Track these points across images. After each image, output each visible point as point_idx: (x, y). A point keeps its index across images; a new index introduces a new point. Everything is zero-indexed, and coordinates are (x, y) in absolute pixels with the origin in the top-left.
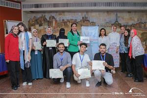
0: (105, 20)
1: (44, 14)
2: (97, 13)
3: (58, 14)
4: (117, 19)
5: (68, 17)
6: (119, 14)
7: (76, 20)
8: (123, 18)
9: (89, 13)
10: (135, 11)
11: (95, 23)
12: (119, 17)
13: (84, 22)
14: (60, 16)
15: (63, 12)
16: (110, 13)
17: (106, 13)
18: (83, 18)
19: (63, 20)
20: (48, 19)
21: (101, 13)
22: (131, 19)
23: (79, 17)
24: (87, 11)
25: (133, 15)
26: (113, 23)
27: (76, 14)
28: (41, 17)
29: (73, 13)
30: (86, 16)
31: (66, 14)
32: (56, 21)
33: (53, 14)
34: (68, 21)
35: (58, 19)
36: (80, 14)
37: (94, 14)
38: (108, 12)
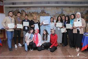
0: (55, 12)
1: (18, 9)
2: (50, 8)
3: (26, 8)
4: (62, 12)
5: (32, 10)
6: (63, 9)
7: (37, 12)
8: (66, 11)
9: (46, 8)
10: (73, 7)
11: (49, 14)
12: (64, 10)
13: (42, 13)
14: (28, 10)
15: (30, 7)
16: (58, 8)
17: (56, 8)
18: (42, 11)
19: (30, 12)
20: (20, 12)
21: (53, 8)
22: (70, 11)
23: (39, 10)
24: (44, 7)
25: (72, 9)
26: (60, 14)
27: (37, 8)
28: (16, 11)
29: (36, 8)
30: (44, 10)
31: (31, 8)
32: (25, 13)
33: (24, 9)
34: (33, 13)
35: (26, 12)
36: (40, 8)
37: (48, 8)
38: (57, 7)
